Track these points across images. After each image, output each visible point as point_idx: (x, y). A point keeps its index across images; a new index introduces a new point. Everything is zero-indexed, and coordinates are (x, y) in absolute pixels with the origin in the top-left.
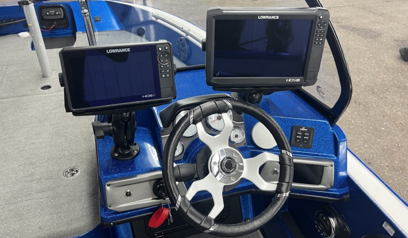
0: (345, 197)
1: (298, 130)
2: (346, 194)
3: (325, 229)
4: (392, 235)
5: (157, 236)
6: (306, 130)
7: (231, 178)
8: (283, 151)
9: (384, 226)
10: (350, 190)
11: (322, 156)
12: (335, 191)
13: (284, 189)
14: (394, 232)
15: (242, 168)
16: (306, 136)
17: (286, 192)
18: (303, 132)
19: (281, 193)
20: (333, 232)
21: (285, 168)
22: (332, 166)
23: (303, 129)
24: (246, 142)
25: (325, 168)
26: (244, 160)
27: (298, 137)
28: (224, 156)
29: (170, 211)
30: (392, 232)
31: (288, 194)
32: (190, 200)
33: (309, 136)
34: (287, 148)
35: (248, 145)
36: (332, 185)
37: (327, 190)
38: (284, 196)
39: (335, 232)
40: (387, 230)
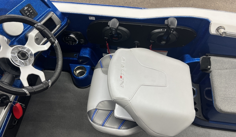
0: (68, 22)
1: (25, 11)
2: (67, 21)
3: (73, 42)
4: (95, 19)
5: (15, 124)
6: (27, 7)
7: (30, 59)
8: (36, 25)
9: (90, 19)
10: (67, 18)
11: (45, 13)
12: (64, 23)
13: (53, 40)
14: (94, 18)
15: (29, 50)
16: (30, 10)
17: (55, 41)
18: (27, 10)
19: (54, 43)
20: (76, 39)
21: (44, 32)
22: (53, 14)
23: (26, 8)
24: (9, 40)
25: (52, 17)
26: (26, 46)
27: (27, 14)
28: (16, 54)
29: (19, 103)
30: (94, 19)
31: (57, 41)
32: (28, 86)
33: (32, 9)
34: (36, 23)
35: (11, 40)
36: (61, 22)
37: (61, 25)
38: (56, 43)
39: (77, 39)
40: (92, 19)
